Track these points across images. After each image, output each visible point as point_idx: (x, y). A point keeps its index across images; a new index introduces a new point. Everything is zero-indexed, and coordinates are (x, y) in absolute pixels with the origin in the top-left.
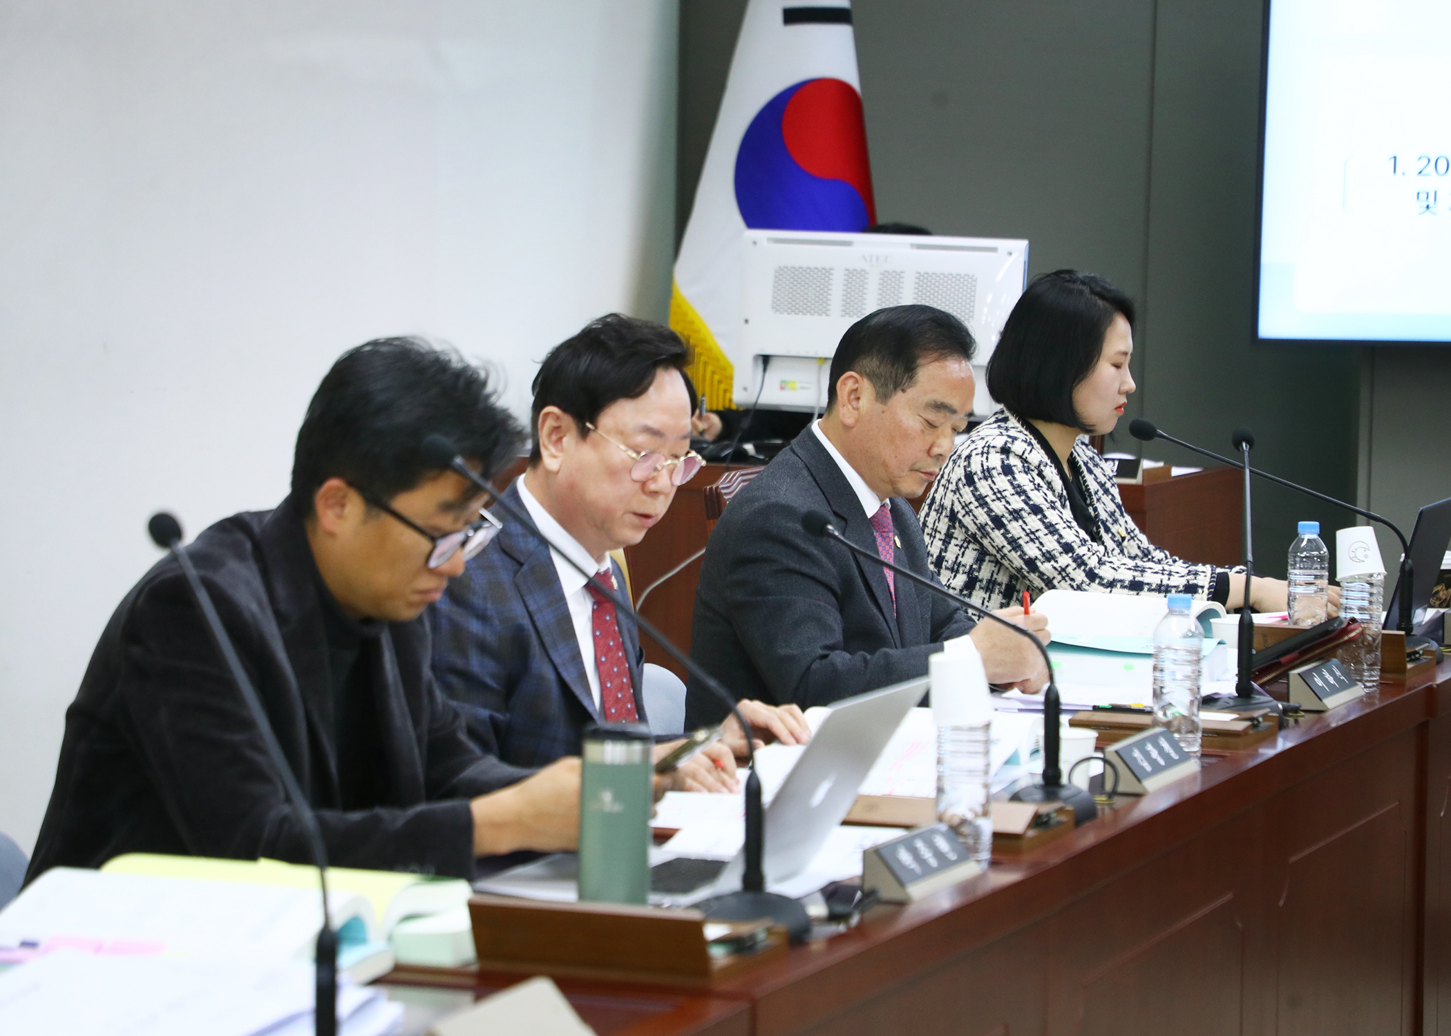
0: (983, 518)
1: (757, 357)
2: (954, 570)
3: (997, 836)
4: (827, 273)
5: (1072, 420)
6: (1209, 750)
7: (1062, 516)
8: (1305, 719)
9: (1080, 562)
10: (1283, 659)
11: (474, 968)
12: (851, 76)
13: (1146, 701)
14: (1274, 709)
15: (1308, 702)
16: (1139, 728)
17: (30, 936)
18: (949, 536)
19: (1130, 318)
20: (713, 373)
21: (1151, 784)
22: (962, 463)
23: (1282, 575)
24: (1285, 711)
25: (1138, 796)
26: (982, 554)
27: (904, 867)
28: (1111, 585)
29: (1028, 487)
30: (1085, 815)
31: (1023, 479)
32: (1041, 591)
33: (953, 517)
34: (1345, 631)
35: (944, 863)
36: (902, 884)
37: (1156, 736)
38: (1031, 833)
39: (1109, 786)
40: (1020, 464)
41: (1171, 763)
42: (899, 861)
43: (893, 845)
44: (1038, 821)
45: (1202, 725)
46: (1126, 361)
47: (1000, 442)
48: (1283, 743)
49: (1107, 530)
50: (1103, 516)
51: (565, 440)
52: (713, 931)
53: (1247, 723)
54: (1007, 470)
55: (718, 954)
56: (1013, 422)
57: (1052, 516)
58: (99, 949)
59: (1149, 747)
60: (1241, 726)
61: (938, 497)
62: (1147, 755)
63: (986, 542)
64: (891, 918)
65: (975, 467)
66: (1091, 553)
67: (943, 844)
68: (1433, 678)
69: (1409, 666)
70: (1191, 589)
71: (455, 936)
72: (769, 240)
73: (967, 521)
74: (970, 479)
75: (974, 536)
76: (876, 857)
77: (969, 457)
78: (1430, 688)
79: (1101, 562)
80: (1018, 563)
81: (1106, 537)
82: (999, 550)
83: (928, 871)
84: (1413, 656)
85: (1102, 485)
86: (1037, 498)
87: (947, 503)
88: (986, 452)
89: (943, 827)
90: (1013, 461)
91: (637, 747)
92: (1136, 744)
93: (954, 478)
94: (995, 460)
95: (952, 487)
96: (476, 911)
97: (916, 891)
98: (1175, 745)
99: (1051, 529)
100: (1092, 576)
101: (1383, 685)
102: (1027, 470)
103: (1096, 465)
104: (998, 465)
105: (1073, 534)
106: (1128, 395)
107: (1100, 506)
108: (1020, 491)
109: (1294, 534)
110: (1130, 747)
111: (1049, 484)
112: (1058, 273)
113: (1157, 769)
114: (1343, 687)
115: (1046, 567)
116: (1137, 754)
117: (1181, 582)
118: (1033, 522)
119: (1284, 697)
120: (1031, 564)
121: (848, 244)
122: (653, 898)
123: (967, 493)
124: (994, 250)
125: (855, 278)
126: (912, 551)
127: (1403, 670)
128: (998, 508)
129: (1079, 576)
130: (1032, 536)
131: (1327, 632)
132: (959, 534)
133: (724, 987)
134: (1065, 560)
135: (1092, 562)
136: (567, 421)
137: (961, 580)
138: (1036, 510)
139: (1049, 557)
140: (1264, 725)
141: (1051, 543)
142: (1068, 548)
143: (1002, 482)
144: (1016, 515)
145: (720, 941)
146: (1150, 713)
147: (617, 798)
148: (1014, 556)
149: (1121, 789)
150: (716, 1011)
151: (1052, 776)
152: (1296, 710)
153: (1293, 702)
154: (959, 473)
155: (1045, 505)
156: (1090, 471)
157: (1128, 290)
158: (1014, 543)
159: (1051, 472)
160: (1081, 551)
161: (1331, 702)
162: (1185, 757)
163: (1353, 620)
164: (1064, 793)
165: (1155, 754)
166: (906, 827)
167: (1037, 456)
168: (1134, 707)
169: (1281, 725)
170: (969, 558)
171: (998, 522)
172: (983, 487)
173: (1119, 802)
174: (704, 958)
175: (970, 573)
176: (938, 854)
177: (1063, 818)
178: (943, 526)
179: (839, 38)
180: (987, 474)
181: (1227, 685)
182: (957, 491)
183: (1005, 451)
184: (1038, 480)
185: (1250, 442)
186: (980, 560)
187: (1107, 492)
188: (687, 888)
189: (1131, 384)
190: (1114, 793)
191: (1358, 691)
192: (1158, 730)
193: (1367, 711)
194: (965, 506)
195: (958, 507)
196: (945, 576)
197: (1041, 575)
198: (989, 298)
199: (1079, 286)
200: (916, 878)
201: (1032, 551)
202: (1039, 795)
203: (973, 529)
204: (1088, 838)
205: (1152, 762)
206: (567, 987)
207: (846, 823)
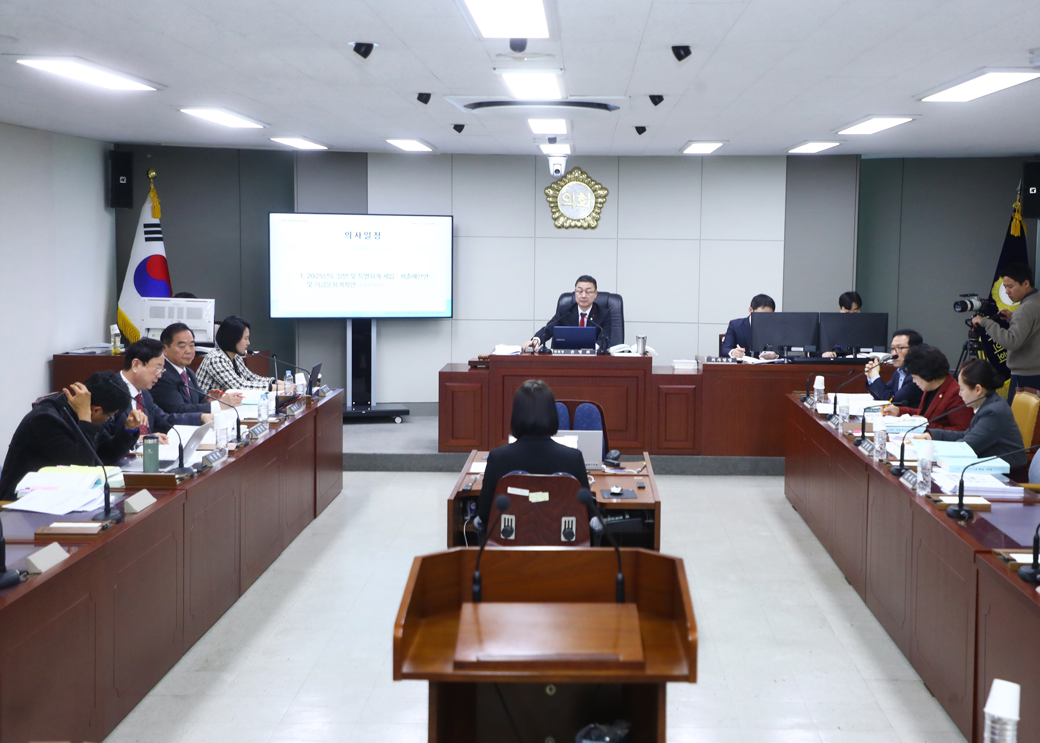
0: (214, 372)
1: (146, 329)
2: (206, 384)
3: (229, 451)
4: (164, 308)
5: (235, 351)
6: (271, 427)
7: (233, 372)
8: (290, 417)
9: (238, 382)
10: (285, 404)
11: (125, 487)
12: (163, 254)
13: (256, 416)
14: (284, 416)
15: (291, 414)
16: (256, 423)
17: (28, 487)
18: (205, 377)
19: (249, 328)
20: (130, 329)
21: (259, 436)
22: (210, 360)
23: (283, 380)
24: (286, 416)
25: (257, 439)
26: (213, 381)
27: (211, 460)
28: (246, 387)
29: (225, 366)
30: (246, 444)
31: (224, 364)
32: (228, 389)
33: (207, 372)
34: (298, 397)
35: (219, 458)
36: (211, 463)
37: (259, 426)
38: (236, 450)
39: (250, 437)
40: (224, 361)
41: (263, 431)
42: (210, 459)
43: (209, 455)
44: (237, 447)
45: (269, 422)
46: (248, 338)
47: (219, 355)
48: (287, 424)
49: (242, 374)
50: (241, 371)
51: (139, 366)
52: (177, 476)
53: (279, 420)
54: (221, 362)
55: (178, 482)
56: (221, 350)
57: (231, 372)
58: (44, 489)
59: (259, 428)
60: (277, 421)
61: (203, 368)
62: (258, 430)
63: (215, 378)
64: (209, 471)
65: (213, 361)
66: (241, 380)
67: (218, 454)
68: (317, 405)
69: (312, 403)
70: (264, 387)
71: (121, 481)
72: (148, 300)
73: (211, 373)
74: (211, 364)
75: (212, 377)
76: (205, 458)
77: (211, 359)
78: (317, 408)
79: (243, 382)
80: (223, 382)
81: (242, 376)
82: (218, 380)
83: (216, 460)
84: (313, 401)
85: (240, 363)
86: (227, 368)
87: (205, 369)
88: (216, 357)
89: (218, 450)
90: (222, 360)
91: (156, 440)
92: (257, 428)
93: (207, 363)
94: (218, 360)
95: (207, 365)
96: (124, 475)
97: (214, 464)
98: (263, 426)
99: (231, 375)
100: (241, 385)
101: (306, 407)
102: (225, 362)
103: (239, 358)
104: (219, 361)
105: (235, 376)
106: (248, 346)
107: (240, 369)
108: (223, 367)
109: (285, 374)
110: (254, 429)
111: (230, 366)
112: (232, 317)
113: (260, 433)
114: (298, 409)
115: (230, 383)
116: (256, 430)
117: (262, 386)
118: (227, 373)
119: (285, 413)
120: (226, 383)
121: (169, 301)
122: (161, 470)
123: (211, 367)
124: (206, 302)
125: (171, 309)
126: (194, 381)
127: (310, 404)
128: (218, 370)
129: (238, 385)
130: (226, 377)
131: (294, 398)
132: (208, 376)
133: (179, 488)
134: (234, 381)
135: (241, 382)
136: (140, 362)
137: (208, 387)
138: (227, 371)
139: (230, 381)
140: (282, 420)
141: (231, 378)
142: (235, 379)
143: (219, 364)
144: (223, 372)
145: (178, 479)
146: (257, 419)
147: (151, 451)
148: (222, 381)
149: (253, 438)
150: (179, 493)
151: (239, 437)
152: (289, 416)
153: (288, 414)
154: (209, 362)
155: (229, 370)
156: (237, 360)
157: (248, 322)
158: (222, 378)
159: (231, 363)
160: (238, 379)
161: (296, 413)
162: (266, 429)
163: (300, 394)
164: (242, 440)
165: (260, 429)
166: (212, 450)
167: (227, 359)
168: (253, 418)
169: (285, 420)
170: (210, 382)
171: (218, 373)
172: (215, 366)
173: (253, 441)
174: (176, 482)
175: (210, 386)
176: (217, 456)
177: (242, 446)
178: (204, 374)
179: (160, 244)
180: (216, 363)
181: (273, 412)
182: (208, 366)
183: (220, 357)
184: (228, 365)
185: (276, 357)
186: (212, 383)
187: (241, 365)
188: (165, 467)
189: (249, 343)
190: (251, 439)
191: (301, 410)
192: (260, 424)
193: (303, 415)
194: (210, 370)
195: (208, 370)
196: (204, 386)
197: (229, 385)
198: (206, 313)
199: (237, 320)
200: (214, 462)
201: (226, 380)
202: (236, 441)
203: (212, 375)
204: (246, 450)
205: (259, 431)
206: (148, 490)
207: (197, 450)
